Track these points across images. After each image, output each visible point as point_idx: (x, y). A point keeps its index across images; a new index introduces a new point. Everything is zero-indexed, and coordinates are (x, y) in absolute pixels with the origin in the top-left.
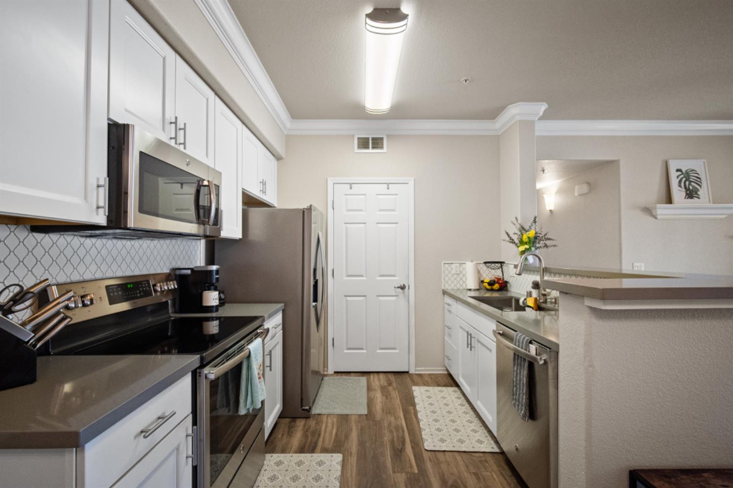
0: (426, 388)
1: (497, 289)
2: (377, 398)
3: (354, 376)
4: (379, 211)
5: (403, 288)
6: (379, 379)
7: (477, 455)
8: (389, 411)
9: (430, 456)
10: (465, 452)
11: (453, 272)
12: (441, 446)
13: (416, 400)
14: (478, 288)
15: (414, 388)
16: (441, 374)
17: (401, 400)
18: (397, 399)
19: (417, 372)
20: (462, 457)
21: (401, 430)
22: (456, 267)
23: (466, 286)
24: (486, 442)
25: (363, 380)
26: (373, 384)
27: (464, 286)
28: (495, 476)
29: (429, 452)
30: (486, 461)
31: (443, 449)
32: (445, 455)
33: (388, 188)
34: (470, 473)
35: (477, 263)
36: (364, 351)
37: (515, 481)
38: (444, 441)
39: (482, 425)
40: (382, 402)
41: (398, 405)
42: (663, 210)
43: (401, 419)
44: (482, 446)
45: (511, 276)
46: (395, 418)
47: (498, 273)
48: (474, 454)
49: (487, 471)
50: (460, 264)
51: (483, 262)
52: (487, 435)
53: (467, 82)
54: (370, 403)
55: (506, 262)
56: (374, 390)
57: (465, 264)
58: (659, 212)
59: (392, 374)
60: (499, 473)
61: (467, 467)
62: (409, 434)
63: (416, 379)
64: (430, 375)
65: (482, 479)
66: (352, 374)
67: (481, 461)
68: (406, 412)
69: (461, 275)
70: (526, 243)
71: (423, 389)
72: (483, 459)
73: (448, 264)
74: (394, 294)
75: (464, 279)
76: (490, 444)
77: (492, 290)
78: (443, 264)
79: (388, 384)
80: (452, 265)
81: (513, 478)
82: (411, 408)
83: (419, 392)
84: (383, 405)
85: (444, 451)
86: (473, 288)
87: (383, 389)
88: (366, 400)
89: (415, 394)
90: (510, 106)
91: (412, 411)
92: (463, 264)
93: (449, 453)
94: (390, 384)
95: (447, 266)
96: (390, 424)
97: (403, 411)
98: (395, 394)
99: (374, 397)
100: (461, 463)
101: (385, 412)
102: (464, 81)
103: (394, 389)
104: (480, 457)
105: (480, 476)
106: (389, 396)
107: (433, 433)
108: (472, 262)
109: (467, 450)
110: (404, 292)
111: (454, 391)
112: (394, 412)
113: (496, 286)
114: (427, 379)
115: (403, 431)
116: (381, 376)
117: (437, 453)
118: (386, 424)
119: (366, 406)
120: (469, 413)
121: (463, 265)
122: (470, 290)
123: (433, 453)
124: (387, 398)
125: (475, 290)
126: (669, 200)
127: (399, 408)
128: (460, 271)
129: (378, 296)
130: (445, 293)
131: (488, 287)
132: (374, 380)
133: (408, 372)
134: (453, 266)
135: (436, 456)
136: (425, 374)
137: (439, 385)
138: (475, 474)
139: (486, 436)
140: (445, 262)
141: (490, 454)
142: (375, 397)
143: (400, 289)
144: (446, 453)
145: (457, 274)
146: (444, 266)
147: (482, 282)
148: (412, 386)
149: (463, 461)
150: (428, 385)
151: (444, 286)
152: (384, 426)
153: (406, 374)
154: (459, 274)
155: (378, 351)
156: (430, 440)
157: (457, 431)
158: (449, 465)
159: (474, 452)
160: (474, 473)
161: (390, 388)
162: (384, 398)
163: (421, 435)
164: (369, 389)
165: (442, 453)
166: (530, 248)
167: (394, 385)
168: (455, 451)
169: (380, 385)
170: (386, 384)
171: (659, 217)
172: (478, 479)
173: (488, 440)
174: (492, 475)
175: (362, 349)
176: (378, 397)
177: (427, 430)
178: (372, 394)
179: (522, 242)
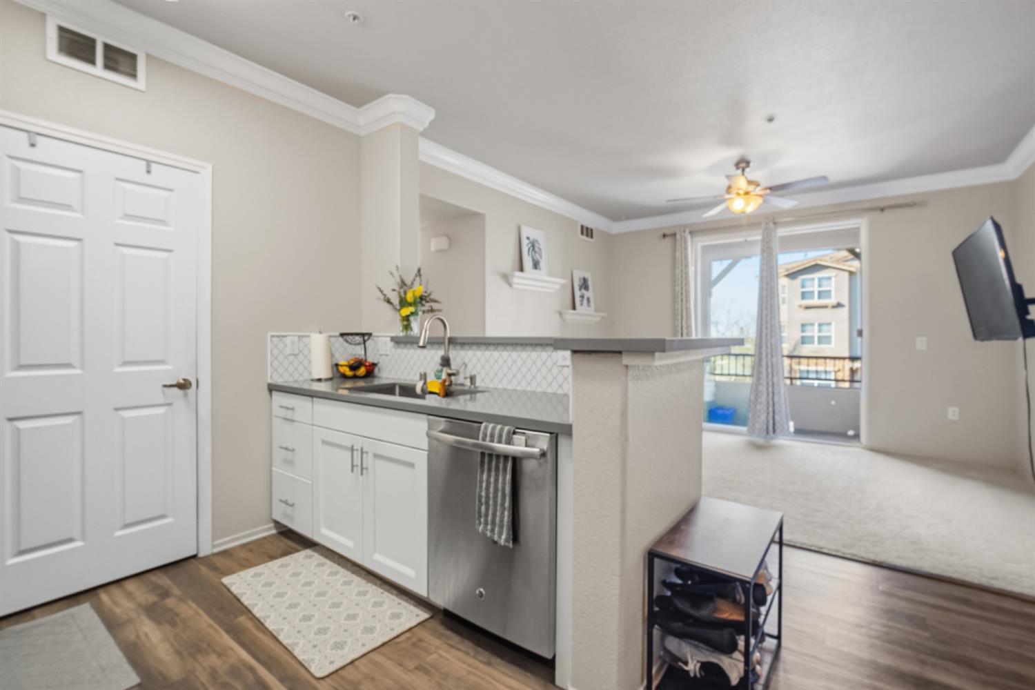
0: (252, 571)
1: (363, 374)
2: (146, 635)
3: (43, 616)
4: (122, 218)
5: (184, 386)
6: (129, 595)
7: (403, 637)
8: (195, 648)
9: (334, 684)
10: (384, 644)
11: (288, 351)
12: (342, 657)
13: (246, 600)
14: (330, 375)
15: (226, 580)
16: (265, 538)
17: (209, 613)
18: (199, 615)
19: (216, 550)
20: (384, 655)
21: (247, 673)
22: (293, 342)
23: (310, 374)
24: (404, 612)
25: (85, 611)
26: (117, 610)
27: (306, 375)
28: (444, 654)
29: (328, 680)
30: (420, 640)
31: (348, 660)
32: (357, 668)
33: (148, 172)
34: (410, 671)
35: (330, 337)
36: (78, 544)
37: (471, 644)
38: (342, 646)
39: (382, 591)
40: (166, 639)
41: (210, 626)
42: (518, 278)
43: (232, 649)
44: (402, 620)
45: (381, 355)
46: (220, 655)
47: (358, 351)
48: (398, 640)
49: (431, 654)
50: (299, 336)
51: (338, 334)
52: (399, 601)
53: (356, 21)
54: (134, 653)
55: (374, 334)
56: (130, 621)
57: (309, 336)
58: (515, 280)
59: (157, 572)
60: (446, 647)
61: (400, 665)
62: (269, 668)
63: (220, 562)
64: (244, 546)
65: (433, 671)
66: (36, 612)
67: (414, 645)
68: (237, 633)
69: (301, 357)
70: (410, 305)
71: (247, 574)
72: (414, 640)
73: (278, 336)
74: (162, 401)
75: (306, 363)
76: (412, 612)
77: (355, 377)
78: (269, 338)
79: (158, 595)
80: (284, 339)
81: (466, 642)
82: (242, 619)
83: (240, 584)
84: (172, 645)
85: (352, 662)
86: (323, 376)
87: (154, 612)
88: (119, 654)
89: (234, 589)
90: (390, 95)
91: (249, 625)
92: (303, 336)
93: (362, 660)
94: (166, 594)
95: (276, 340)
96: (213, 674)
97: (228, 632)
98: (189, 610)
99: (138, 637)
100: (389, 664)
101: (185, 653)
102: (351, 18)
103: (181, 600)
104: (408, 639)
105: (426, 666)
106: (176, 619)
107: (315, 643)
108: (321, 333)
109: (385, 639)
110: (186, 395)
111: (307, 557)
112: (209, 645)
113: (362, 371)
114: (243, 554)
115: (252, 669)
116: (130, 586)
117: (341, 672)
118: (204, 677)
119: (127, 667)
120: (352, 581)
121: (304, 339)
122: (320, 380)
123: (334, 676)
124: (173, 624)
125: (327, 380)
126: (521, 269)
127: (216, 630)
128: (299, 349)
129: (117, 409)
130: (272, 388)
131: (349, 373)
132: (115, 603)
133: (194, 557)
134: (288, 340)
135: (343, 678)
136: (234, 548)
137: (272, 558)
138: (420, 668)
139: (399, 604)
140: (273, 334)
141: (419, 626)
142: (143, 638)
143: (176, 391)
144: (356, 663)
145: (294, 355)
146: (271, 340)
147: (337, 365)
148: (220, 579)
149: (389, 659)
150: (251, 564)
151: (271, 377)
152: (203, 684)
153: (193, 561)
154: (298, 354)
155: (119, 533)
156: (317, 658)
157: (352, 617)
158: (372, 679)
159: (398, 636)
160: (416, 668)
161: (170, 602)
162: (167, 628)
163: (295, 658)
164: (112, 625)
165: (350, 666)
166: (416, 310)
167: (176, 591)
168: (369, 652)
169: (140, 605)
170: (152, 598)
171: (514, 286)
172: (427, 672)
173: (405, 607)
174: (441, 656)
175: (70, 540)
176: (152, 634)
177: (301, 642)
178: (129, 634)
179: (403, 303)
